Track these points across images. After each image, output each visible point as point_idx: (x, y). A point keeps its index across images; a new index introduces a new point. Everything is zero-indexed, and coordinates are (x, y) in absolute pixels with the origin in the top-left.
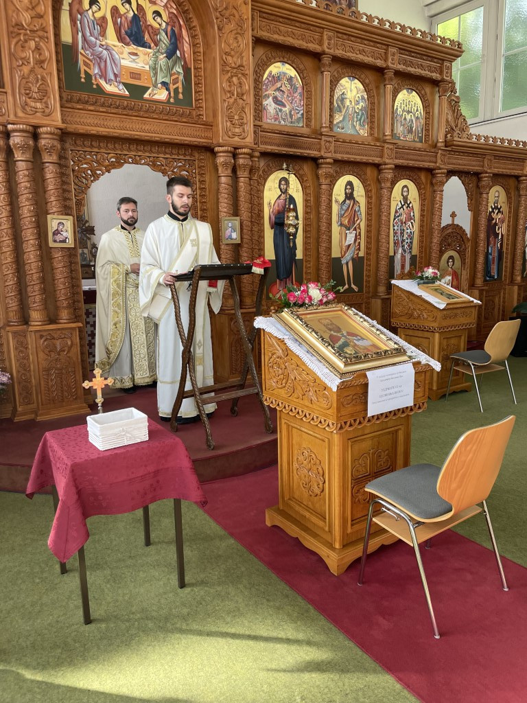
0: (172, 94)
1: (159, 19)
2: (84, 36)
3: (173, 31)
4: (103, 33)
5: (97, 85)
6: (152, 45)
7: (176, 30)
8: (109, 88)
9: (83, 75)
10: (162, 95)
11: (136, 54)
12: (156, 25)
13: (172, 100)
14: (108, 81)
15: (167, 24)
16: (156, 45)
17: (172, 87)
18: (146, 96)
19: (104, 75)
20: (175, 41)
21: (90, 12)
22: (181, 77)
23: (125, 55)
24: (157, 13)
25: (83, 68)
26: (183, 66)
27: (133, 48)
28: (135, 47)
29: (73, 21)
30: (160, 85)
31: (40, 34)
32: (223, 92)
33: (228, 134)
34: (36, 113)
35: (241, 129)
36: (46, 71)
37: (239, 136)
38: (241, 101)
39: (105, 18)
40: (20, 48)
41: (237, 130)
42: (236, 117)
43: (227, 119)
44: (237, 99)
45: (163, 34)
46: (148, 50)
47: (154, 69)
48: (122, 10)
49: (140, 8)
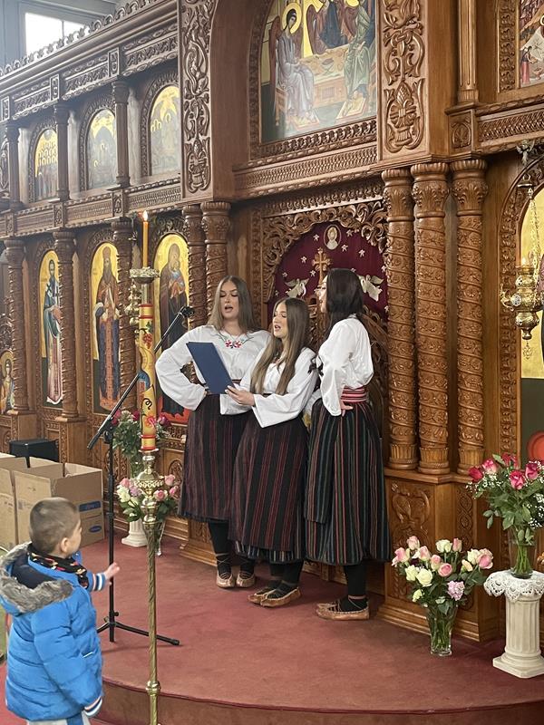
2: (280, 65)
4: (298, 51)
6: (349, 35)
8: (300, 124)
9: (278, 118)
10: (358, 106)
11: (330, 61)
16: (354, 33)
18: (339, 116)
21: (287, 30)
23: (319, 68)
25: (277, 107)
27: (330, 52)
28: (329, 50)
29: (272, 52)
30: (356, 93)
31: (202, 96)
32: (384, 77)
33: (389, 147)
34: (197, 188)
35: (411, 130)
36: (205, 138)
37: (407, 144)
38: (410, 81)
39: (300, 29)
40: (189, 119)
41: (404, 135)
42: (402, 113)
43: (389, 121)
44: (403, 81)
45: (363, 11)
46: (344, 47)
47: (351, 72)
48: (318, 6)
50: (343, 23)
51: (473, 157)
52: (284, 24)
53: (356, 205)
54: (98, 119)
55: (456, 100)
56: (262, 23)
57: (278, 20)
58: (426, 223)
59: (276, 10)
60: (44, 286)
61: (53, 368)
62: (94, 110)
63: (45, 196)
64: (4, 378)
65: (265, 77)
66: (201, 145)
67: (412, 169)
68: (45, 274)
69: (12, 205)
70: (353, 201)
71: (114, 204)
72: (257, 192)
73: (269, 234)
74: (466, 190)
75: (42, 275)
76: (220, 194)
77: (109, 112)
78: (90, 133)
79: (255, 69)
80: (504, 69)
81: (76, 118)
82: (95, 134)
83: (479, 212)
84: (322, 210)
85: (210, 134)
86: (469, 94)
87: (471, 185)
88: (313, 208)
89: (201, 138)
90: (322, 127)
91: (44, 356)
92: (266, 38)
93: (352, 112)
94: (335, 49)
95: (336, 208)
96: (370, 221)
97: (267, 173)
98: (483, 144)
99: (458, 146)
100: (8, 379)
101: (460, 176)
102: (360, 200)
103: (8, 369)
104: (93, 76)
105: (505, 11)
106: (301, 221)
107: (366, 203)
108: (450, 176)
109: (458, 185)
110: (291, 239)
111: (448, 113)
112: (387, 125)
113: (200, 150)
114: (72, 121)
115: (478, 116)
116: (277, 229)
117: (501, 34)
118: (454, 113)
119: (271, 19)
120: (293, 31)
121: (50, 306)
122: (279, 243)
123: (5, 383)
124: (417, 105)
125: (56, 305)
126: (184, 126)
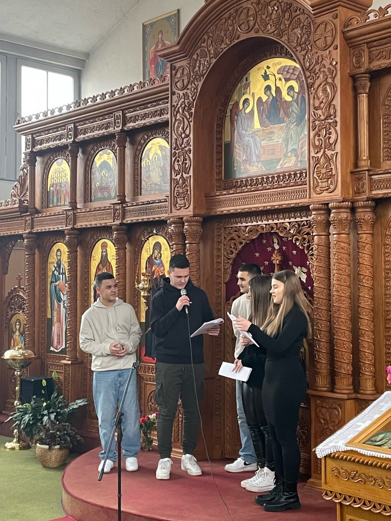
1: (292, 93)
2: (238, 132)
3: (303, 98)
4: (251, 124)
5: (244, 169)
6: (286, 118)
7: (305, 96)
8: (252, 169)
9: (235, 164)
10: (291, 162)
11: (273, 132)
12: (289, 99)
14: (252, 164)
16: (289, 117)
18: (278, 167)
19: (249, 160)
20: (304, 107)
21: (243, 110)
23: (265, 137)
24: (291, 88)
25: (236, 158)
28: (272, 126)
29: (232, 123)
30: (290, 153)
31: (186, 149)
32: (312, 149)
33: (315, 191)
34: (181, 207)
35: (329, 182)
36: (188, 176)
37: (327, 190)
38: (329, 153)
39: (252, 111)
40: (176, 163)
41: (325, 184)
42: (323, 171)
43: (315, 175)
44: (324, 152)
45: (295, 104)
46: (283, 125)
47: (287, 141)
48: (265, 98)
49: (278, 90)
50: (282, 110)
51: (368, 200)
52: (241, 107)
53: (289, 223)
54: (101, 155)
55: (356, 165)
56: (226, 105)
57: (237, 103)
58: (339, 238)
59: (235, 98)
60: (52, 268)
61: (56, 325)
62: (98, 149)
63: (55, 205)
64: (14, 333)
65: (227, 138)
66: (184, 180)
67: (330, 205)
68: (53, 259)
69: (30, 210)
70: (287, 220)
71: (114, 214)
72: (222, 211)
73: (228, 238)
74: (363, 219)
75: (50, 260)
76: (197, 211)
77: (110, 151)
78: (94, 164)
79: (220, 132)
80: (386, 148)
81: (83, 153)
82: (98, 165)
83: (371, 232)
84: (266, 225)
85: (191, 173)
86: (365, 162)
87: (366, 216)
88: (259, 223)
89: (185, 176)
90: (266, 173)
91: (49, 316)
92: (228, 114)
93: (287, 165)
94: (276, 126)
95: (276, 224)
96: (299, 233)
97: (230, 200)
98: (374, 192)
99: (358, 192)
100: (17, 333)
101: (359, 210)
102: (292, 220)
103: (18, 327)
104: (100, 128)
105: (386, 115)
106: (251, 231)
107: (297, 222)
108: (353, 210)
109: (358, 216)
110: (244, 242)
111: (351, 173)
112: (313, 177)
113: (184, 183)
114: (80, 155)
115: (370, 175)
116: (234, 235)
117: (383, 127)
118: (355, 173)
119: (232, 103)
120: (247, 111)
121: (56, 282)
122: (235, 244)
123: (14, 336)
124: (333, 167)
125: (61, 281)
126: (172, 167)
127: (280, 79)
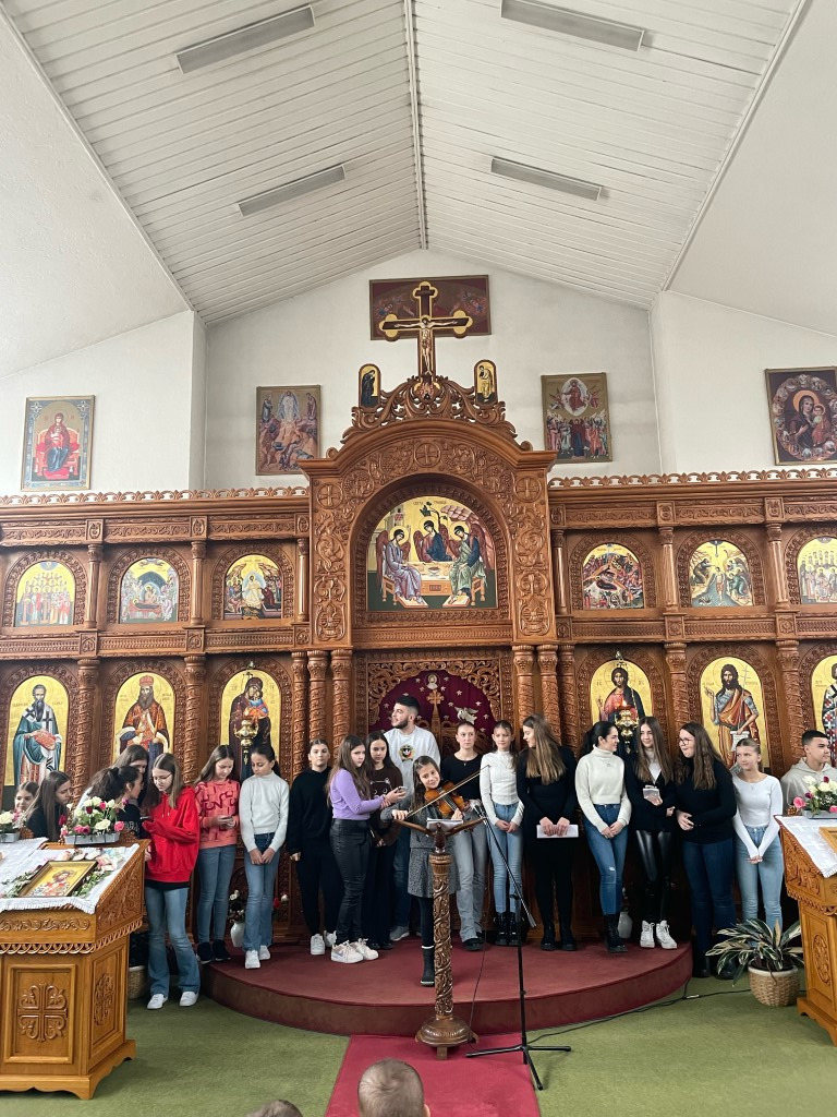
0: (473, 598)
1: (461, 533)
2: (387, 562)
3: (475, 540)
4: (406, 557)
5: (398, 602)
6: (453, 557)
7: (478, 538)
8: (408, 603)
9: (385, 596)
10: (462, 600)
11: (437, 569)
12: (457, 539)
13: (473, 604)
14: (408, 597)
15: (469, 535)
16: (457, 556)
17: (473, 592)
18: (446, 604)
19: (404, 593)
20: (478, 548)
21: (395, 542)
22: (484, 580)
23: (426, 571)
24: (460, 528)
25: (385, 589)
26: (485, 570)
27: (434, 564)
28: (435, 562)
29: (379, 552)
30: (460, 592)
31: (338, 574)
32: (517, 591)
33: (523, 633)
34: (329, 638)
35: (541, 625)
36: (341, 604)
37: (538, 632)
38: (539, 597)
40: (321, 588)
42: (534, 614)
43: (522, 617)
44: (534, 596)
45: (466, 545)
46: (449, 563)
47: (455, 579)
48: (425, 533)
49: (442, 527)
50: (448, 548)
51: (572, 645)
52: (391, 537)
53: (464, 662)
56: (369, 531)
57: (385, 533)
59: (382, 525)
62: (138, 555)
63: (35, 622)
65: (372, 566)
66: (335, 608)
67: (540, 647)
68: (22, 699)
70: (460, 659)
71: (189, 641)
73: (376, 676)
75: (17, 700)
77: (162, 561)
78: (128, 574)
79: (362, 560)
82: (136, 576)
83: (573, 674)
84: (430, 662)
85: (347, 602)
86: (565, 609)
88: (422, 660)
89: (335, 603)
92: (373, 541)
95: (445, 662)
99: (562, 637)
101: (565, 653)
102: (466, 659)
104: (158, 531)
106: (410, 668)
107: (472, 661)
108: (560, 653)
109: (563, 658)
110: (399, 680)
111: (556, 618)
112: (521, 619)
113: (334, 611)
115: (573, 622)
116: (384, 672)
118: (561, 620)
119: (377, 531)
120: (400, 543)
121: (30, 732)
122: (385, 682)
124: (544, 611)
125: (43, 730)
126: (314, 592)
127: (445, 518)
